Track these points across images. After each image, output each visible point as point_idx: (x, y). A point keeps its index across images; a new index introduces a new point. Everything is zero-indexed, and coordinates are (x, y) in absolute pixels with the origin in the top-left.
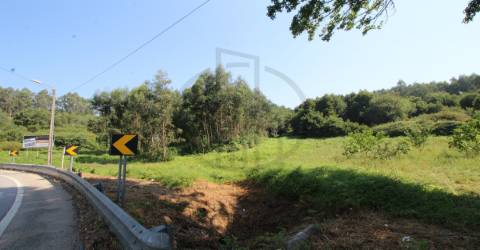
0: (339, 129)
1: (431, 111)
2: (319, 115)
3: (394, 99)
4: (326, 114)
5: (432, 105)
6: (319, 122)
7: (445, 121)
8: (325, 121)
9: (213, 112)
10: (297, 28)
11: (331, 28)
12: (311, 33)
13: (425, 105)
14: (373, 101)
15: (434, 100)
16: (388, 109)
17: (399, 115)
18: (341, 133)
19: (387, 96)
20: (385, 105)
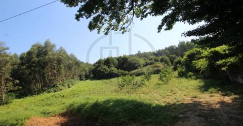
0: (115, 74)
1: (151, 64)
2: (106, 67)
3: (137, 59)
4: (109, 67)
5: (151, 61)
6: (106, 71)
7: (156, 68)
8: (109, 70)
9: (43, 68)
10: (91, 27)
11: (108, 29)
12: (99, 30)
13: (149, 62)
14: (129, 60)
15: (151, 59)
16: (135, 63)
17: (140, 66)
18: (117, 76)
19: (134, 58)
20: (134, 62)
